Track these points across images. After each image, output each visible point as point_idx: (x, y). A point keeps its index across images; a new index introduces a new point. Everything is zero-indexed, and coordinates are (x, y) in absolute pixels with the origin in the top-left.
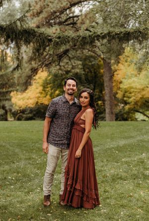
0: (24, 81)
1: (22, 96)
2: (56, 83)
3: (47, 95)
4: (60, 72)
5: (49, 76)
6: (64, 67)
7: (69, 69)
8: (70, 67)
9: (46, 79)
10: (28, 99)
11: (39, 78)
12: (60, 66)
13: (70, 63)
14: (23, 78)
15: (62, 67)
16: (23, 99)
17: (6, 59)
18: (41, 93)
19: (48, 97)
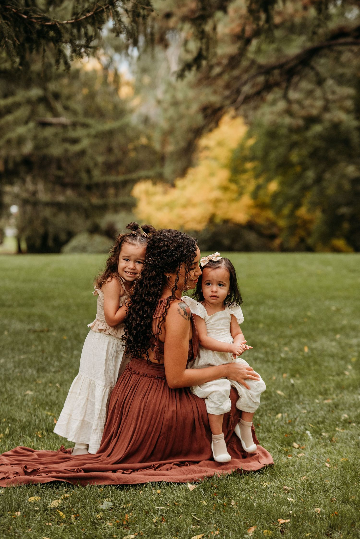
0: (183, 144)
1: (167, 198)
2: (273, 155)
3: (241, 194)
4: (287, 120)
5: (249, 135)
6: (302, 106)
7: (315, 112)
8: (319, 103)
9: (242, 147)
10: (185, 206)
11: (220, 144)
12: (289, 102)
13: (318, 93)
14: (179, 134)
15: (295, 107)
16: (171, 206)
17: (117, 89)
18: (225, 189)
19: (247, 200)
